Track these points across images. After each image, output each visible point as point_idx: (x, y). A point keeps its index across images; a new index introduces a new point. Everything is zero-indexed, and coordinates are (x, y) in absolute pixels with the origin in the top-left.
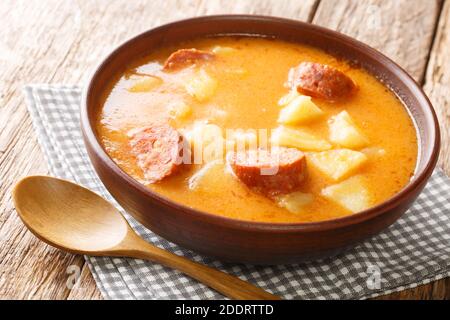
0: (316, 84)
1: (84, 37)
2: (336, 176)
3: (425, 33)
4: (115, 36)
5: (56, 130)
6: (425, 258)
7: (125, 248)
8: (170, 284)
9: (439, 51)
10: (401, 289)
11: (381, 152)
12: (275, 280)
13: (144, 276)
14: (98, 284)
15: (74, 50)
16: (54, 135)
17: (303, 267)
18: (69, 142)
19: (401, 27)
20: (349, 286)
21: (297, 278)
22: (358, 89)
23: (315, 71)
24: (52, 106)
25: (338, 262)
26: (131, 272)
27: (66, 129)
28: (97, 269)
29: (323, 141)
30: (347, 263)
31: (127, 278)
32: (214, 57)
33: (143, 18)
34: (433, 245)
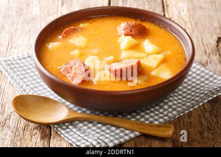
0: (131, 31)
1: (13, 35)
2: (154, 66)
3: (159, 5)
4: (26, 32)
5: (18, 76)
6: (197, 94)
7: (69, 118)
8: (94, 128)
9: (168, 11)
10: (191, 109)
11: (169, 53)
12: (138, 117)
13: (81, 127)
14: (62, 135)
15: (11, 41)
16: (18, 78)
17: (148, 109)
18: (25, 80)
19: (148, 5)
20: (171, 113)
21: (147, 114)
22: (149, 30)
23: (129, 25)
24: (12, 66)
25: (162, 104)
26: (75, 127)
27: (22, 74)
28: (59, 129)
29: (143, 53)
30: (166, 104)
31: (74, 130)
32: (82, 29)
33: (36, 22)
34: (198, 89)
